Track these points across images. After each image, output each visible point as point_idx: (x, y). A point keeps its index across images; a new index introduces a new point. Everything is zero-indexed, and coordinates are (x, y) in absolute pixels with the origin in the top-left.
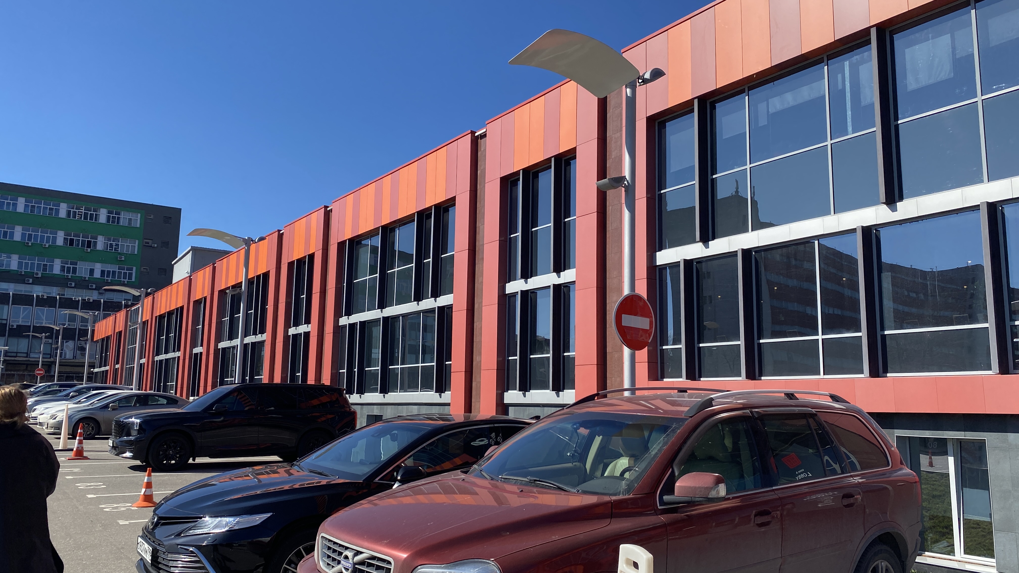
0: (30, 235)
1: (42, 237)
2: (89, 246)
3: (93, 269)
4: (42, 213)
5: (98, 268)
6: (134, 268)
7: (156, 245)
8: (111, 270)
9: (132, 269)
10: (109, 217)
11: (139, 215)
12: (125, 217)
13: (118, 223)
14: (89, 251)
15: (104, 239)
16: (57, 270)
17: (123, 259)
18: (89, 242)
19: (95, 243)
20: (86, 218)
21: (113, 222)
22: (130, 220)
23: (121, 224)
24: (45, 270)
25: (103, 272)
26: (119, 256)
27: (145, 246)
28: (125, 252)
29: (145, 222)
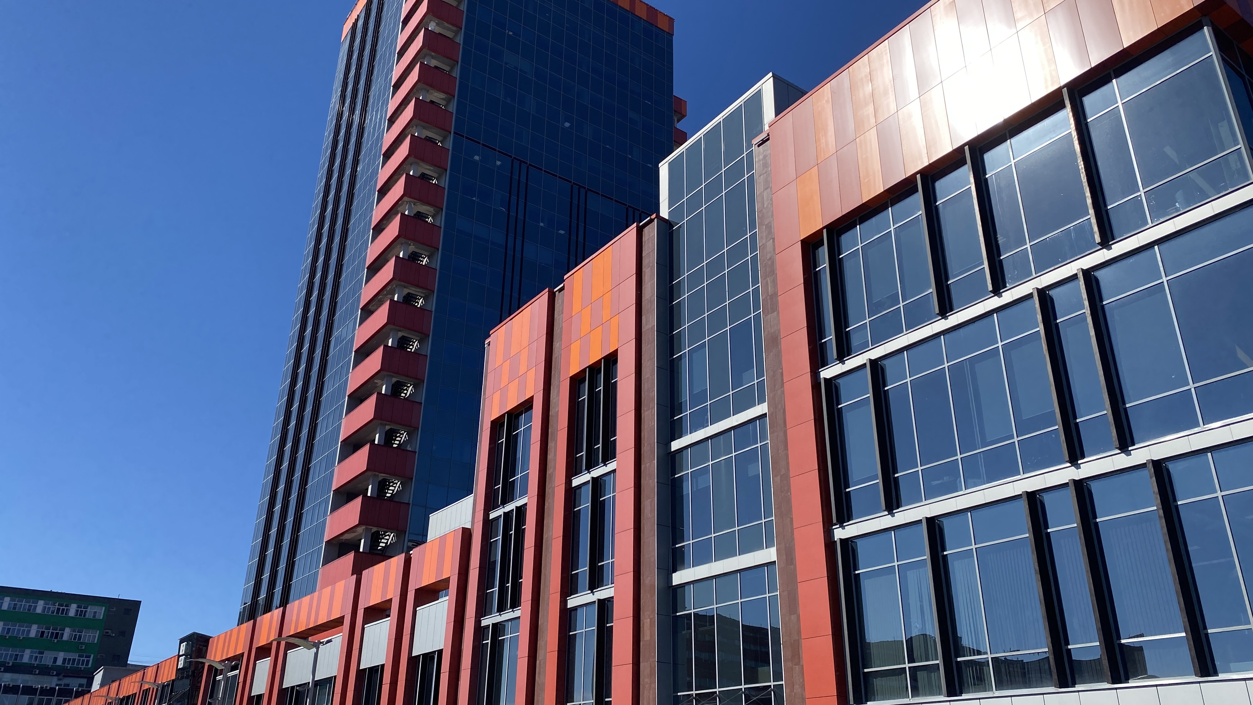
0: (9, 629)
1: (19, 630)
2: (56, 638)
3: (57, 658)
4: (21, 610)
5: (61, 656)
6: (92, 656)
7: (114, 635)
8: (72, 658)
9: (89, 657)
10: (77, 611)
11: (104, 608)
12: (91, 610)
13: (84, 616)
14: (56, 641)
15: (70, 631)
16: (26, 659)
17: (83, 648)
18: (57, 634)
19: (62, 634)
20: (58, 613)
21: (80, 615)
22: (95, 612)
23: (87, 616)
24: (16, 659)
25: (64, 660)
26: (80, 645)
27: (104, 636)
28: (86, 642)
29: (107, 614)
